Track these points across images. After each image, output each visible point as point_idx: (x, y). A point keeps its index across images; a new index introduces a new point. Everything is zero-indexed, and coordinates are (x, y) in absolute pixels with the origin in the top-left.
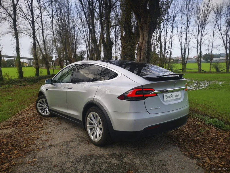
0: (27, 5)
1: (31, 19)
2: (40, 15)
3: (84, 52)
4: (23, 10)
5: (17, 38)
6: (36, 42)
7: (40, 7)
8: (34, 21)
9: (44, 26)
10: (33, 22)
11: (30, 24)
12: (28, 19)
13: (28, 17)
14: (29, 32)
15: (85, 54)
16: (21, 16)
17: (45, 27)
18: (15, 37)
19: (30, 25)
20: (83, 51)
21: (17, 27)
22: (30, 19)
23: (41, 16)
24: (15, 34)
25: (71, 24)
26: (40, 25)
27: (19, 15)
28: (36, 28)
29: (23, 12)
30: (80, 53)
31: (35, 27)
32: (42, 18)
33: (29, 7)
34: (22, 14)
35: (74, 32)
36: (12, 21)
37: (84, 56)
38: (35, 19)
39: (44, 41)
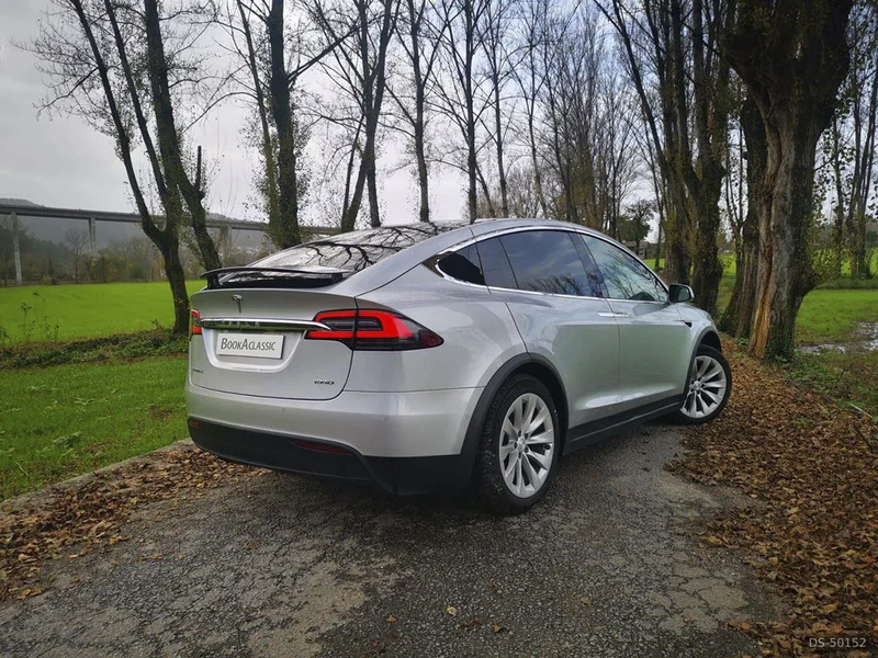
0: (455, 74)
1: (464, 114)
2: (493, 98)
3: (648, 205)
4: (445, 89)
5: (424, 182)
6: (478, 185)
7: (495, 70)
8: (475, 117)
9: (503, 131)
10: (471, 125)
11: (463, 129)
12: (457, 116)
13: (458, 110)
14: (459, 156)
15: (652, 212)
16: (439, 109)
17: (507, 135)
18: (418, 176)
19: (464, 134)
20: (643, 201)
21: (425, 146)
22: (462, 115)
23: (497, 101)
24: (419, 170)
25: (602, 107)
26: (493, 130)
27: (433, 107)
28: (479, 141)
29: (445, 95)
30: (633, 211)
31: (476, 140)
32: (498, 105)
33: (461, 78)
34: (440, 102)
35: (613, 136)
36: (412, 130)
37: (648, 223)
38: (476, 111)
39: (503, 182)
